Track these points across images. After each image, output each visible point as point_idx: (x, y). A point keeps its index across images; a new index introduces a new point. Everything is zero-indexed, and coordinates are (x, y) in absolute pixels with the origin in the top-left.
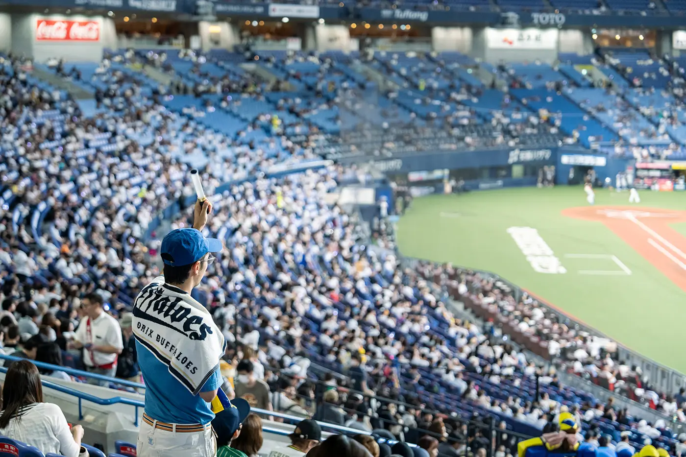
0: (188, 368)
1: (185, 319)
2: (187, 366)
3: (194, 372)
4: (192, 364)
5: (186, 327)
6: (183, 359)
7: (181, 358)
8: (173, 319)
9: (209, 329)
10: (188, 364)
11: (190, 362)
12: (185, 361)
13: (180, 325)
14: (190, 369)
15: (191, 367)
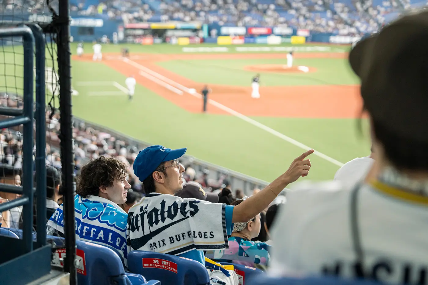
0: (207, 238)
1: (179, 210)
2: (205, 237)
3: (213, 236)
4: (207, 233)
5: (184, 213)
6: (199, 234)
7: (197, 235)
8: (171, 216)
9: (195, 202)
10: (205, 235)
11: (205, 233)
12: (201, 235)
13: (179, 216)
14: (209, 237)
15: (208, 235)
